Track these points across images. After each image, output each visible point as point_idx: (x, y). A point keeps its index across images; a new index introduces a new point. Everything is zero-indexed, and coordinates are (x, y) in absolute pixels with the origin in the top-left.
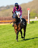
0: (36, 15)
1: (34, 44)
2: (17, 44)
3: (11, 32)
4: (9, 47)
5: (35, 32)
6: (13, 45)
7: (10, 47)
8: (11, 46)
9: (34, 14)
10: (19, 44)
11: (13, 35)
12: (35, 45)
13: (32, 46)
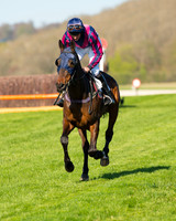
0: (138, 69)
1: (125, 202)
2: (47, 205)
3: (19, 149)
4: (11, 215)
5: (129, 149)
9: (126, 65)
10: (56, 204)
11: (28, 161)
12: (130, 206)
13: (115, 214)
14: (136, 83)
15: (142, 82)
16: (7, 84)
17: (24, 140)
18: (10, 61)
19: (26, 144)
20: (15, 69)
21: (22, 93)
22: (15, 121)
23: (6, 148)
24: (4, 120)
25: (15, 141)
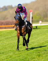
0: (41, 18)
2: (16, 56)
3: (8, 40)
4: (6, 59)
5: (39, 40)
6: (11, 57)
7: (8, 59)
8: (8, 57)
9: (38, 17)
10: (19, 55)
11: (11, 44)
12: (39, 56)
13: (35, 58)
14: (40, 22)
15: (42, 22)
16: (5, 22)
17: (10, 38)
18: (6, 16)
19: (10, 39)
20: (7, 18)
21: (9, 25)
22: (7, 33)
23: (5, 40)
24: (4, 32)
25: (7, 38)
